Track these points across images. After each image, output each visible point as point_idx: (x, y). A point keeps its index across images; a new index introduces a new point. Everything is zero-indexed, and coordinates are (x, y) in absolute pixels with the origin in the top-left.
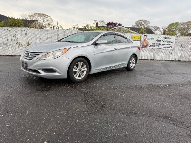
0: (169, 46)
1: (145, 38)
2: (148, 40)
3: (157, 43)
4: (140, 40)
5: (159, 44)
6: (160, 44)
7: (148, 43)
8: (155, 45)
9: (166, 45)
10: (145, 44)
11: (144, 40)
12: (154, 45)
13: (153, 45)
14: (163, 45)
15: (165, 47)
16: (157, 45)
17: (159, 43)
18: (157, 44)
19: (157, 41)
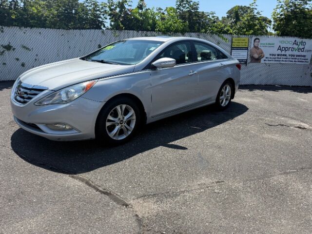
0: (303, 58)
1: (256, 44)
2: (262, 48)
3: (279, 52)
4: (247, 49)
5: (284, 55)
6: (286, 55)
7: (262, 53)
8: (276, 56)
9: (295, 57)
10: (256, 56)
11: (255, 47)
12: (274, 57)
13: (271, 57)
14: (290, 57)
15: (294, 60)
16: (280, 57)
17: (283, 53)
18: (278, 55)
19: (279, 48)
